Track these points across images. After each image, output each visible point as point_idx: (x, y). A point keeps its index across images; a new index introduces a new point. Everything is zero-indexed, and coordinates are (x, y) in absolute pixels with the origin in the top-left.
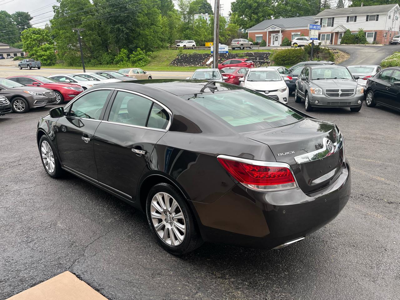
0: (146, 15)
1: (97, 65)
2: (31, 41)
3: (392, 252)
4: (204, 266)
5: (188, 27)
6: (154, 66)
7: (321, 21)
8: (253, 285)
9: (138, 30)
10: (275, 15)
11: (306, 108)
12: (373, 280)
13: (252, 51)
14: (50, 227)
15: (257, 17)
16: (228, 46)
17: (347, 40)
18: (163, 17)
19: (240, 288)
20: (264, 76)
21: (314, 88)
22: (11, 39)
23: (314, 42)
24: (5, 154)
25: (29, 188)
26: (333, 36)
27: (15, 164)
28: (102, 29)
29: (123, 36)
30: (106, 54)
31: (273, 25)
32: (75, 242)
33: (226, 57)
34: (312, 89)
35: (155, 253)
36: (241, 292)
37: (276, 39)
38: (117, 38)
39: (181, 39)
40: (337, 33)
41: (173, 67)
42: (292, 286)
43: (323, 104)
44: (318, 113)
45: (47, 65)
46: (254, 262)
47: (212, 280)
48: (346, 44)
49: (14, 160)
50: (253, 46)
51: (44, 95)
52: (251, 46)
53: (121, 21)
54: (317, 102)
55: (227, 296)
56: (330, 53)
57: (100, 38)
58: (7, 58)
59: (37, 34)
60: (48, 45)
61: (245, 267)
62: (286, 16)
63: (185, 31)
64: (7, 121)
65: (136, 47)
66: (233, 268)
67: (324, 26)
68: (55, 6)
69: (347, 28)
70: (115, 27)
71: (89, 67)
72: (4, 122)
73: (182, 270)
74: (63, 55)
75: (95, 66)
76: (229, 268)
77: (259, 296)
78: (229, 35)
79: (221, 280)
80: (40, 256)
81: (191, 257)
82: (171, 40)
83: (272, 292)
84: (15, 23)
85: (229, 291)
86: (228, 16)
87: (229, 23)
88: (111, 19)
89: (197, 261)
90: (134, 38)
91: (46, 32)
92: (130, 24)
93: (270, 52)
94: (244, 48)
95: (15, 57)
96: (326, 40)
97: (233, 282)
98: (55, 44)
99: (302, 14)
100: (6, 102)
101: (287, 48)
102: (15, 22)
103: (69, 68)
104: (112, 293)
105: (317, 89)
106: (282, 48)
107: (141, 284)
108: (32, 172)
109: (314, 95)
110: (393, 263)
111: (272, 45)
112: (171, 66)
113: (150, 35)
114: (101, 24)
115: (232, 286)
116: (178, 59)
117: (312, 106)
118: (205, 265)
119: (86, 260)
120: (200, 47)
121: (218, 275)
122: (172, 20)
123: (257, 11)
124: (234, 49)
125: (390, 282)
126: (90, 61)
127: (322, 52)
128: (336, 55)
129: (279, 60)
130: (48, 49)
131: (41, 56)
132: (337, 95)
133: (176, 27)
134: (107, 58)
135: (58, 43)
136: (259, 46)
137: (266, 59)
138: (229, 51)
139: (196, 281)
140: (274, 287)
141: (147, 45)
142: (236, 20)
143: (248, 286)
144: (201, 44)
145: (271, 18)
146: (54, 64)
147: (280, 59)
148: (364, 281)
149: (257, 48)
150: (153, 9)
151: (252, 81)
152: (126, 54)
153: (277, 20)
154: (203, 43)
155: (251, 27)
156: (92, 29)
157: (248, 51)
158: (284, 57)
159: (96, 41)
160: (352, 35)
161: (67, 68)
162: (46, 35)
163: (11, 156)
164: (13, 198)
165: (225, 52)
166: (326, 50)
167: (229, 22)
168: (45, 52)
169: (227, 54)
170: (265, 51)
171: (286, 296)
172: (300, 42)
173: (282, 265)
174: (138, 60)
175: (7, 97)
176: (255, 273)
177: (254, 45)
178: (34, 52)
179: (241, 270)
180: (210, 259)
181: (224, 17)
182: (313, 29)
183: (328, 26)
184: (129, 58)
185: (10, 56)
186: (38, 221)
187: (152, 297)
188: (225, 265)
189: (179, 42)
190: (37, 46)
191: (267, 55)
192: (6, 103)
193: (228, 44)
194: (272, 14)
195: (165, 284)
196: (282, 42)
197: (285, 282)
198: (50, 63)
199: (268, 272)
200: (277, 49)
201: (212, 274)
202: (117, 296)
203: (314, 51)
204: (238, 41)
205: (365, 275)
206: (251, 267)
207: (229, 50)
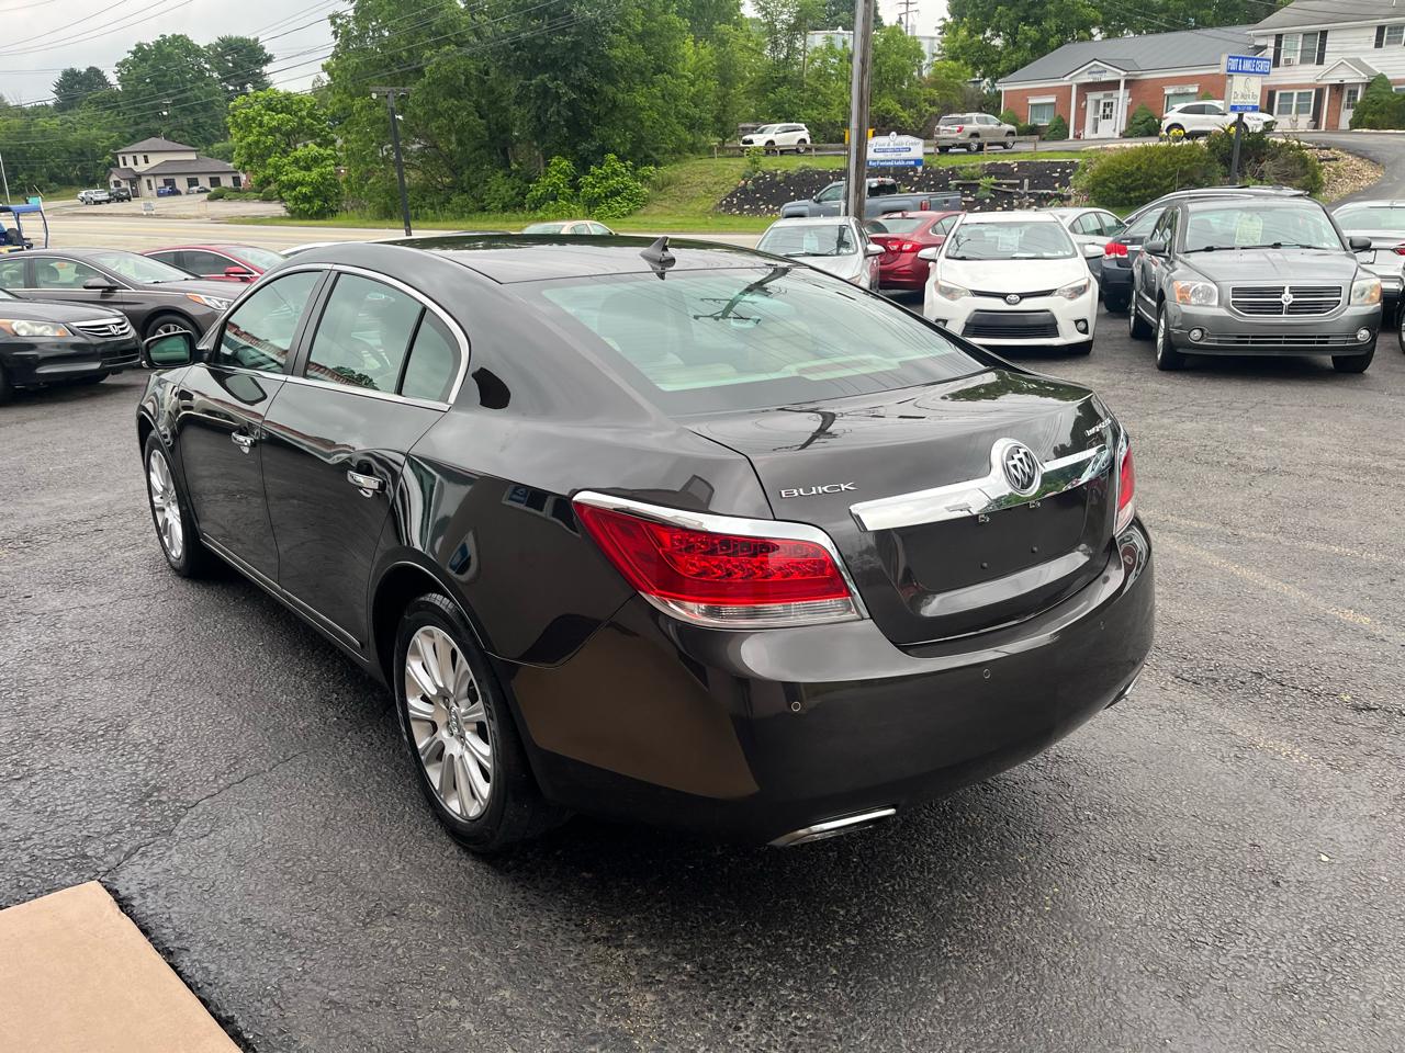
0: (641, 37)
1: (470, 212)
2: (260, 134)
3: (1302, 893)
4: (561, 896)
5: (785, 77)
6: (661, 213)
7: (1278, 43)
8: (710, 976)
9: (609, 90)
10: (1106, 23)
11: (1159, 356)
12: (1179, 992)
13: (1011, 156)
14: (102, 736)
15: (1038, 36)
16: (921, 142)
17: (1373, 114)
18: (700, 44)
19: (660, 982)
20: (1012, 239)
21: (1187, 284)
22: (201, 130)
23: (1245, 120)
24: (68, 496)
25: (94, 606)
26: (1319, 100)
27: (84, 528)
28: (492, 91)
29: (559, 113)
30: (500, 174)
31: (1095, 62)
32: (159, 790)
33: (915, 179)
34: (1180, 284)
35: (409, 843)
36: (653, 998)
37: (1104, 111)
38: (539, 119)
39: (759, 121)
40: (1338, 88)
41: (727, 219)
42: (854, 987)
43: (1219, 341)
44: (1202, 377)
45: (311, 217)
46: (748, 893)
47: (568, 945)
48: (1372, 129)
49: (84, 515)
50: (1016, 138)
52: (1010, 139)
53: (555, 61)
54: (1196, 334)
55: (599, 1005)
56: (1304, 162)
57: (483, 121)
58: (188, 193)
59: (281, 113)
60: (317, 148)
61: (705, 911)
62: (1146, 28)
63: (773, 90)
64: (123, 394)
65: (603, 151)
66: (661, 909)
67: (1288, 63)
68: (338, 16)
69: (1376, 69)
70: (533, 82)
71: (446, 220)
72: (113, 396)
73: (479, 903)
74: (364, 178)
75: (463, 216)
76: (649, 908)
77: (717, 1015)
78: (933, 103)
79: (602, 949)
80: (29, 827)
81: (529, 861)
82: (725, 124)
83: (772, 1003)
84: (215, 75)
85: (616, 990)
86: (935, 33)
87: (937, 59)
88: (518, 57)
89: (543, 877)
90: (597, 119)
91: (308, 105)
92: (582, 72)
93: (1077, 161)
94: (980, 148)
95: (213, 190)
96: (1297, 112)
97: (638, 961)
98: (339, 142)
99: (1209, 19)
100: (121, 329)
101: (1139, 145)
102: (213, 71)
103: (382, 223)
104: (206, 968)
105: (1200, 285)
106: (1124, 145)
107: (318, 942)
108: (127, 554)
109: (1185, 309)
110: (1288, 935)
111: (1088, 133)
112: (718, 215)
113: (651, 108)
114: (487, 73)
115: (633, 973)
116: (744, 190)
117: (1180, 350)
118: (566, 891)
119: (169, 849)
120: (825, 145)
121: (597, 933)
122: (727, 54)
123: (1037, 11)
124: (944, 150)
125: (1250, 1005)
126: (448, 200)
127: (1274, 157)
128: (1329, 168)
129: (1110, 188)
130: (317, 160)
131: (292, 186)
132: (1277, 308)
133: (743, 78)
134: (502, 190)
135: (346, 141)
136: (1037, 137)
137: (1060, 186)
138: (928, 158)
139: (511, 945)
140: (786, 987)
141: (638, 143)
142: (961, 47)
143: (692, 976)
144: (827, 134)
145: (1092, 36)
146: (333, 213)
147: (1113, 186)
148: (1144, 992)
149: (1030, 147)
150: (662, 18)
151: (963, 258)
152: (567, 176)
153: (1110, 42)
154: (837, 132)
155: (1014, 70)
156: (455, 93)
157: (997, 157)
158: (1128, 175)
159: (471, 132)
160: (1396, 96)
161: (372, 225)
162: (310, 115)
163: (82, 503)
164: (30, 637)
165: (913, 163)
166: (1292, 148)
167: (934, 55)
168: (307, 173)
169: (920, 169)
170: (1058, 155)
171: (818, 1021)
172: (1193, 122)
173: (848, 911)
174: (606, 196)
175: (127, 313)
176: (733, 934)
177: (1021, 133)
178: (270, 171)
179: (686, 920)
180: (590, 875)
181: (915, 38)
182: (1242, 71)
183: (1303, 61)
184: (577, 188)
185: (198, 185)
186: (75, 712)
187: (337, 992)
188: (638, 896)
189: (753, 129)
190: (279, 150)
191: (1064, 172)
192: (120, 332)
193: (924, 132)
194: (1094, 23)
195: (400, 951)
196: (1129, 122)
197: (835, 972)
198: (322, 208)
199: (786, 933)
200: (1106, 149)
201: (576, 925)
202: (221, 977)
203: (1242, 151)
204: (962, 121)
205: (1155, 972)
206: (728, 910)
207: (925, 154)
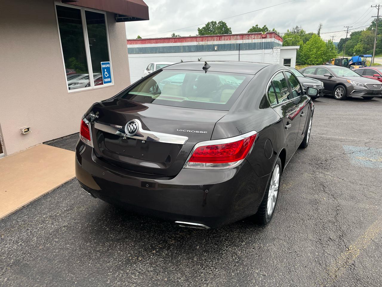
51: (365, 86)
